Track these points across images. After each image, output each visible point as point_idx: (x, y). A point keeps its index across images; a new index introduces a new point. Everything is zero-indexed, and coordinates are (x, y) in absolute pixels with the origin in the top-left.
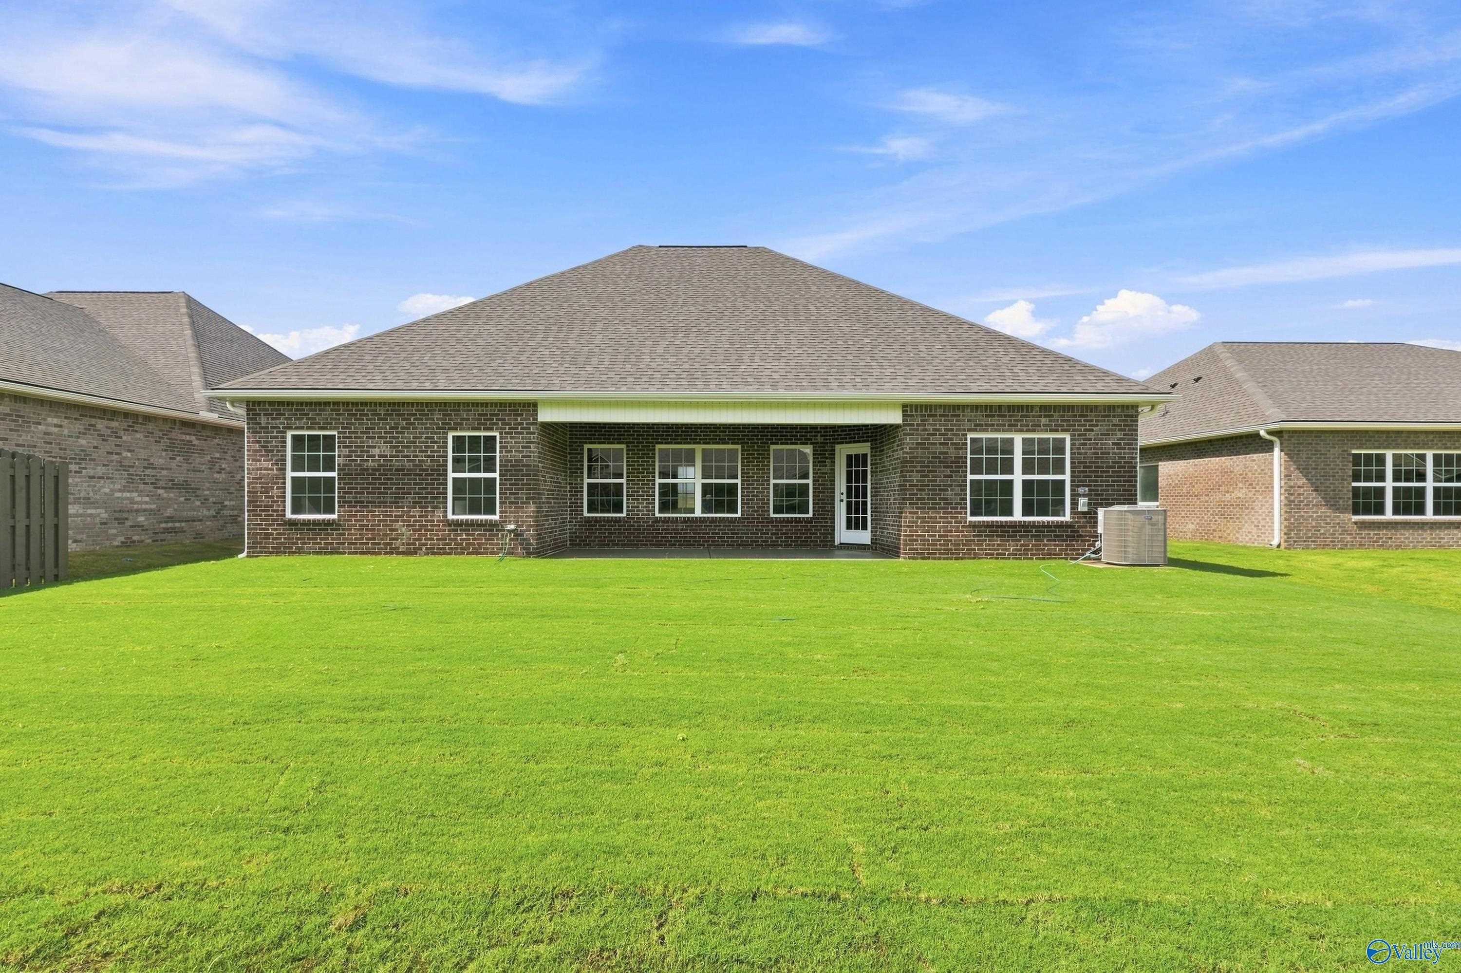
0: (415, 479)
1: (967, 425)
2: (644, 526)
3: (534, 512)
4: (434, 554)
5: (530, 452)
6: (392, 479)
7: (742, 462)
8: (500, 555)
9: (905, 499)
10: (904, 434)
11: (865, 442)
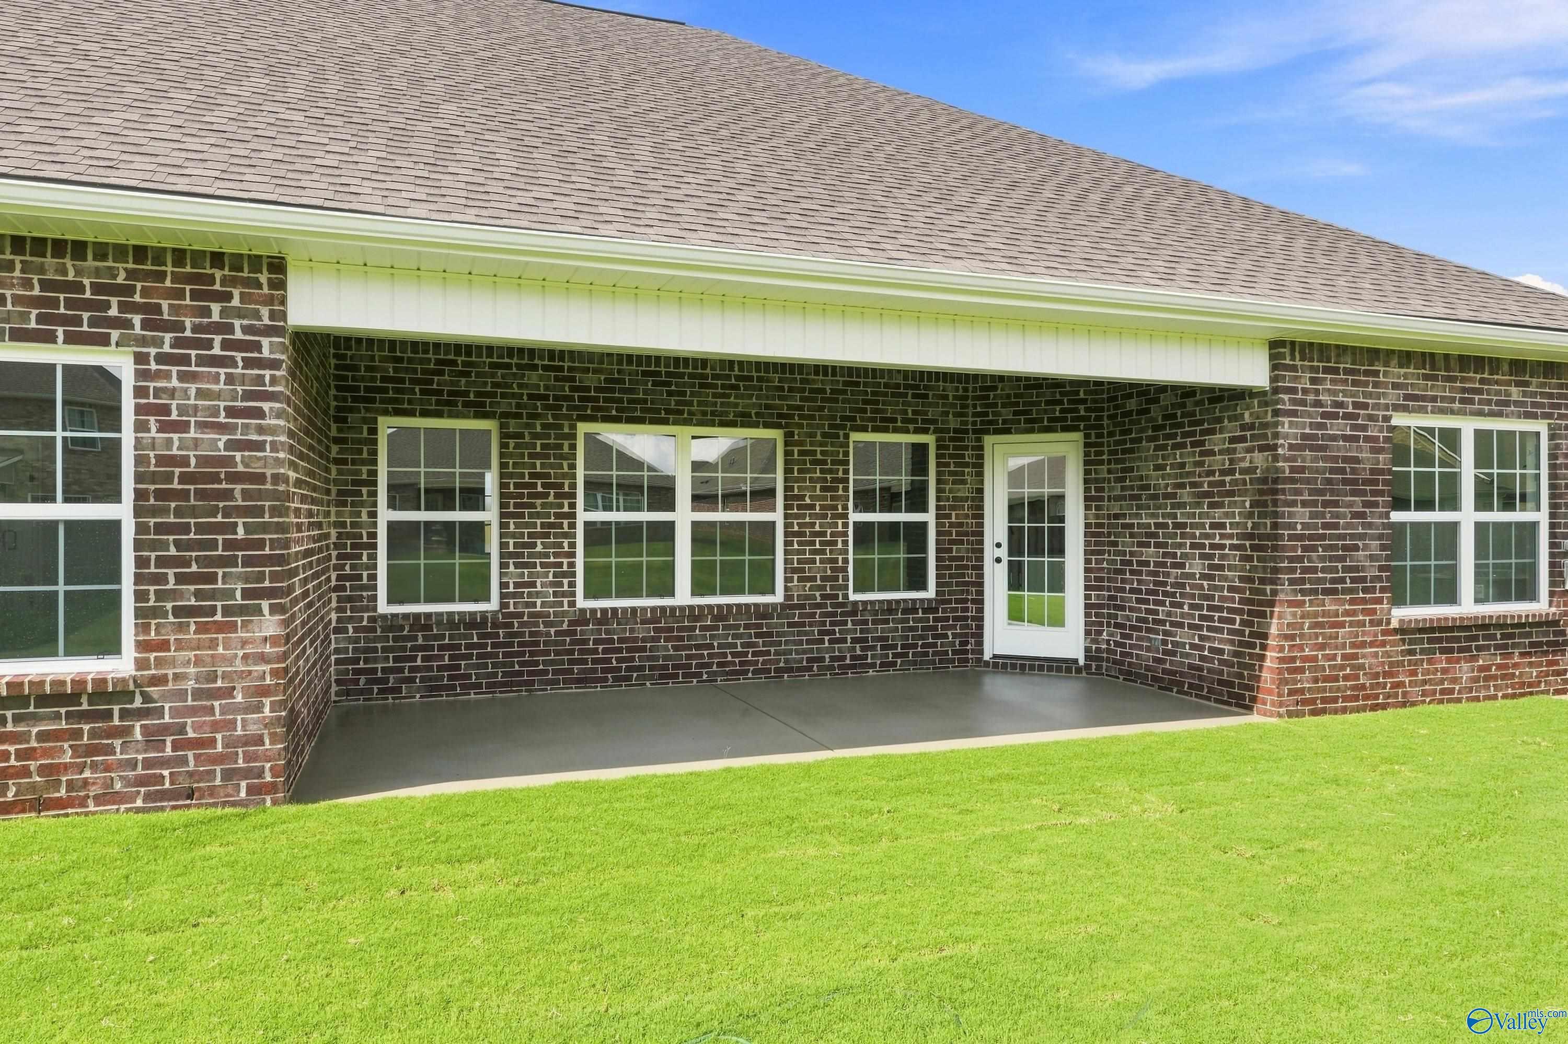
1: (1392, 396)
2: (548, 634)
3: (274, 641)
5: (261, 430)
7: (786, 470)
8: (139, 803)
9: (1276, 570)
10: (1276, 413)
11: (1066, 429)
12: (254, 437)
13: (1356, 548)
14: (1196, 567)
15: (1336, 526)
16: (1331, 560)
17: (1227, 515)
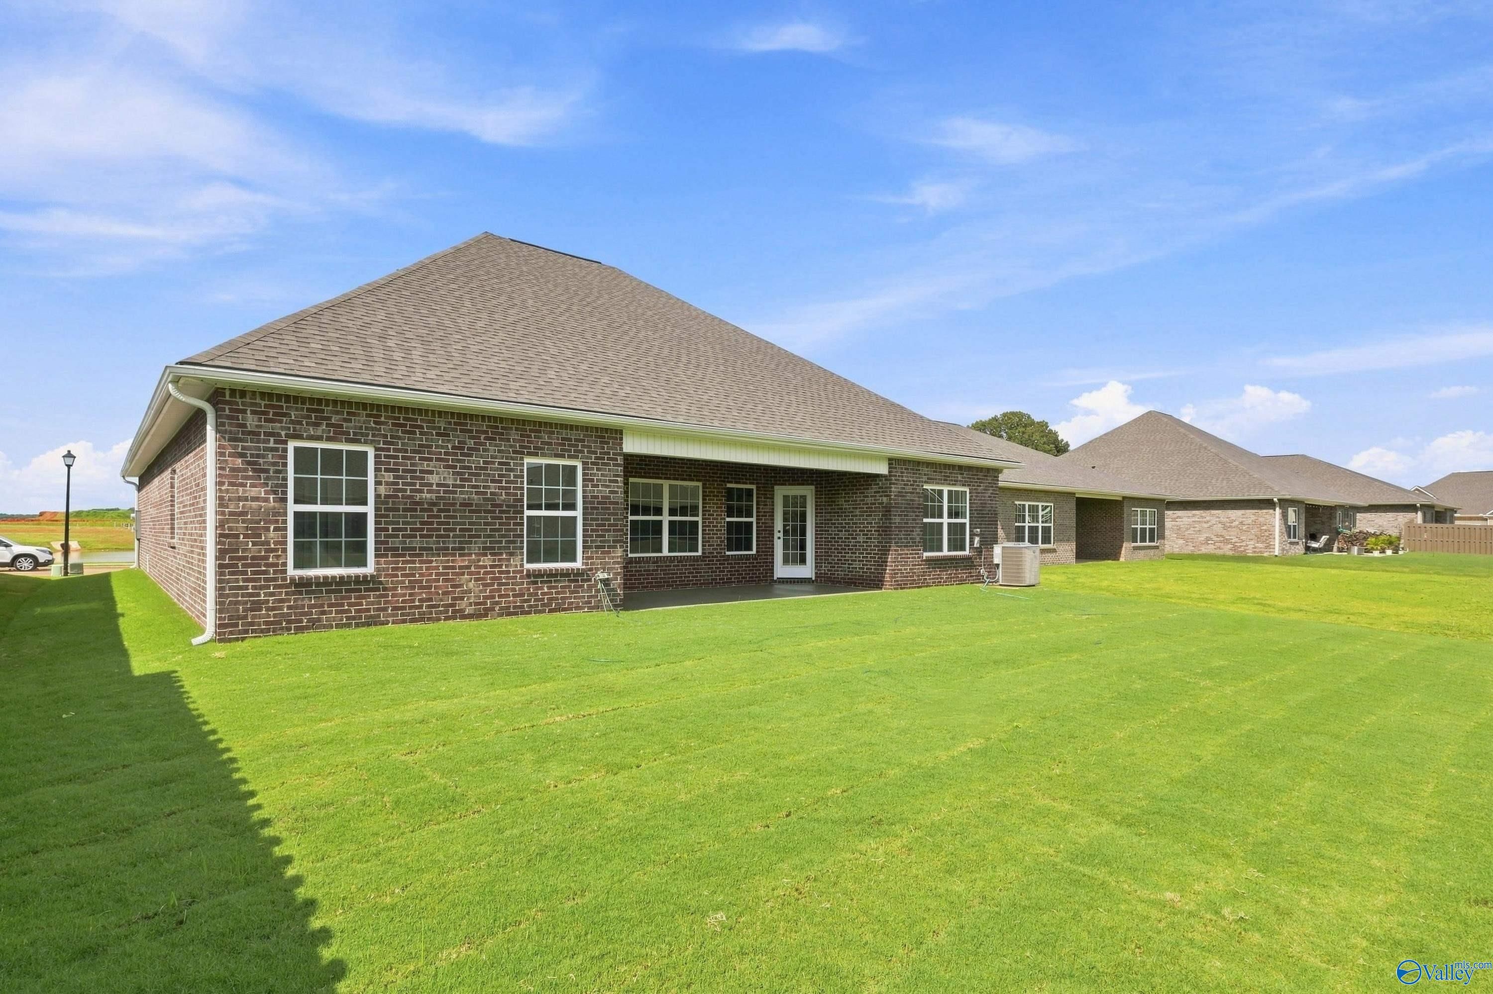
0: (486, 518)
1: (924, 478)
3: (621, 557)
4: (509, 614)
6: (456, 517)
7: (703, 499)
8: (586, 610)
9: (890, 539)
10: (890, 484)
11: (808, 484)
12: (616, 489)
13: (913, 531)
14: (861, 539)
15: (907, 523)
16: (906, 535)
17: (873, 519)
